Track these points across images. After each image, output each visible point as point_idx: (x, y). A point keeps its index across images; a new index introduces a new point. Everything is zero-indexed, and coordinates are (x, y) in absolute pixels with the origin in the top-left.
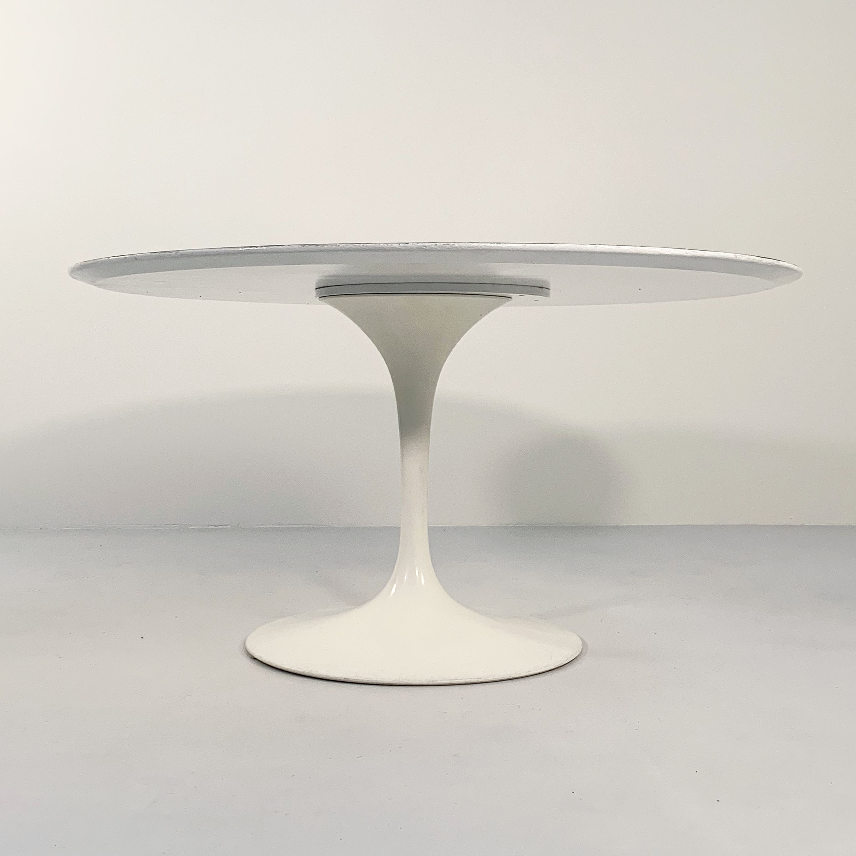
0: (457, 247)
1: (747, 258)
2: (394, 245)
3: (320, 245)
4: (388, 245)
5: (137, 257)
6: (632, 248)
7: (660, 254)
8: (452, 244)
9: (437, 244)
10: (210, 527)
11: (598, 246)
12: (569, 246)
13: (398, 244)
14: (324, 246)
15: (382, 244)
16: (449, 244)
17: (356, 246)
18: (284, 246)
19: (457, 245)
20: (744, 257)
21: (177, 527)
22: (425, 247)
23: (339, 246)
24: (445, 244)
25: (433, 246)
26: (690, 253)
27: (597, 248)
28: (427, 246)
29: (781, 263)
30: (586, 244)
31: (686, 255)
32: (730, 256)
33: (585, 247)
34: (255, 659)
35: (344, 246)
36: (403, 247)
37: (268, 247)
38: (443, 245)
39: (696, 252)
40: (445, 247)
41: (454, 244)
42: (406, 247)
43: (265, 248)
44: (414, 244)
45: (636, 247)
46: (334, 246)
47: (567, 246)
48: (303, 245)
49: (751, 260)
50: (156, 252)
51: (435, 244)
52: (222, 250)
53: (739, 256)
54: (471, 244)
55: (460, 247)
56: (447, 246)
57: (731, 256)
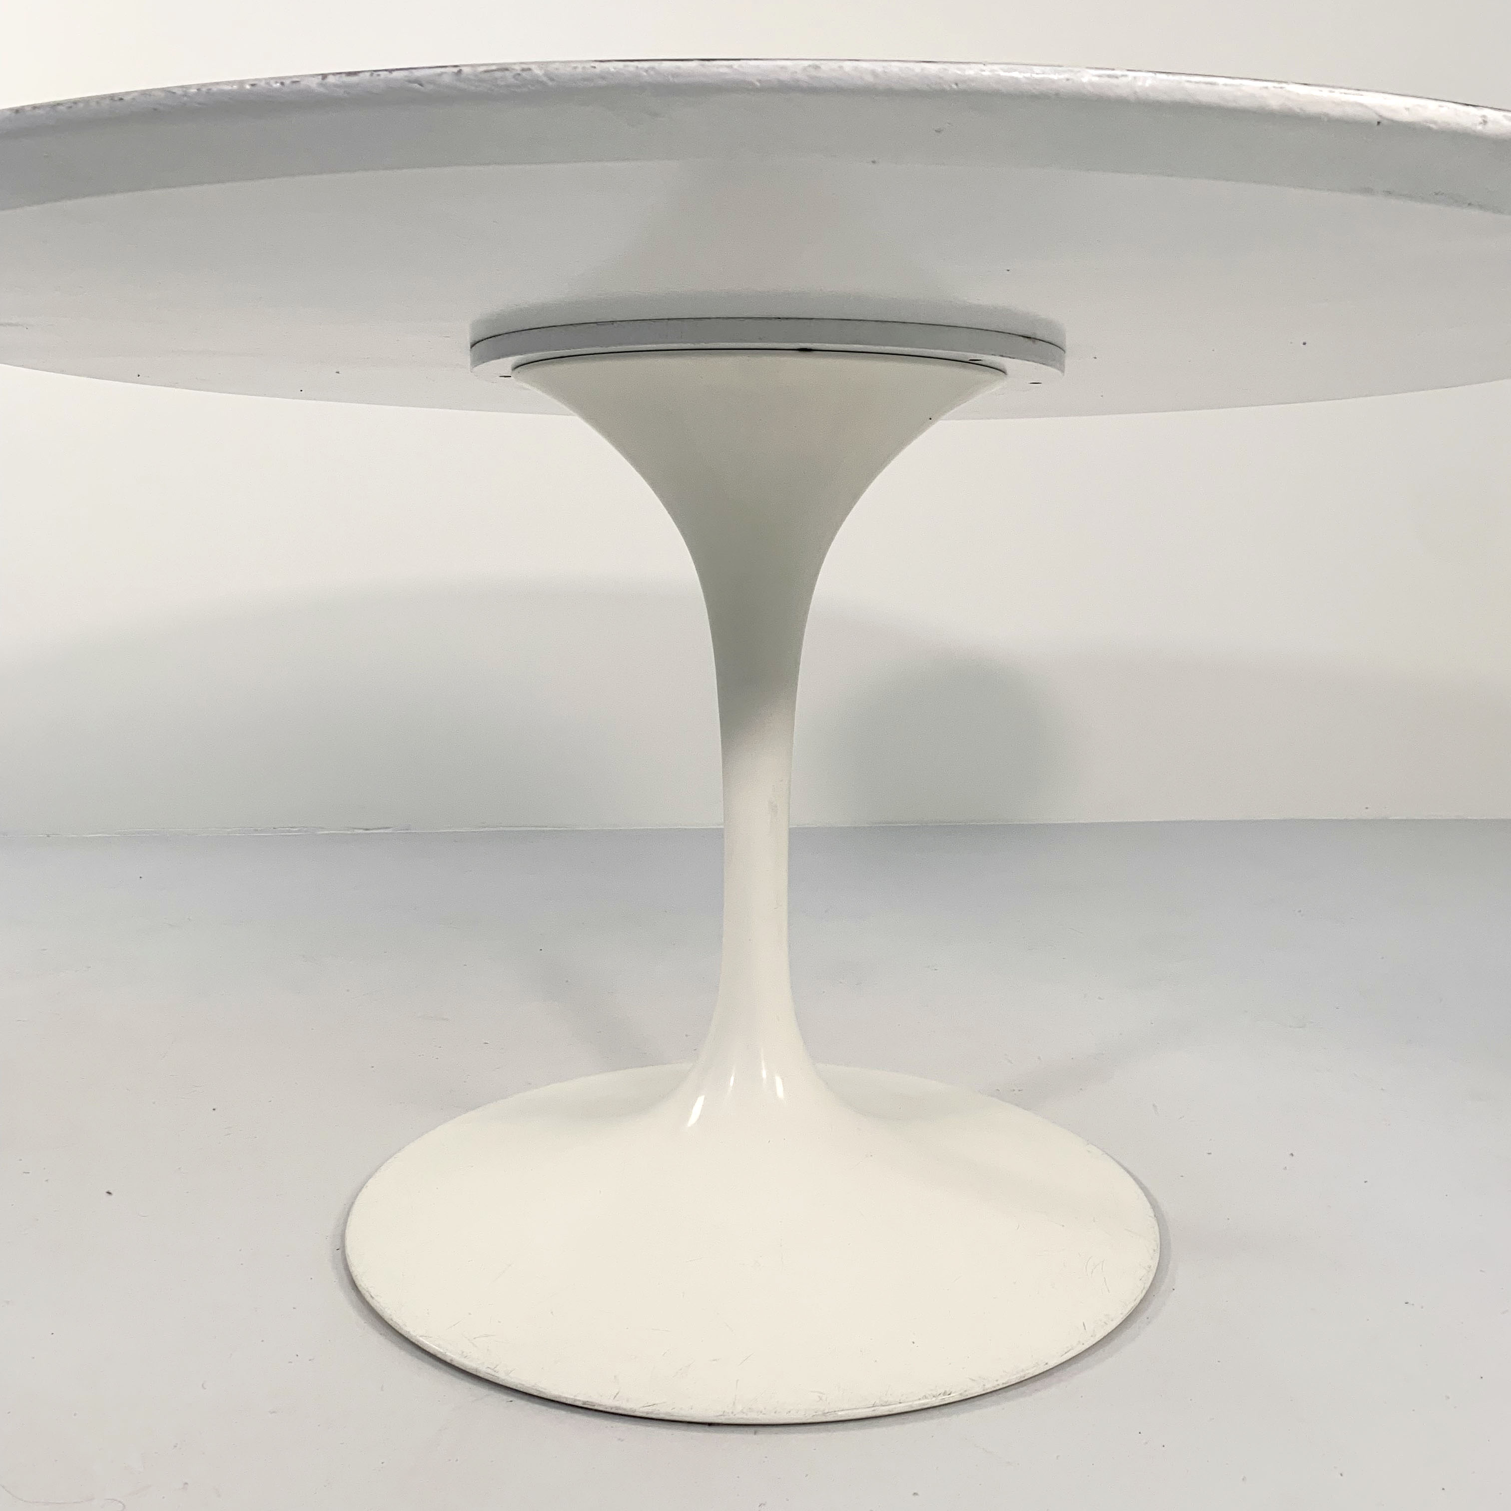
10: (355, 830)
21: (296, 832)
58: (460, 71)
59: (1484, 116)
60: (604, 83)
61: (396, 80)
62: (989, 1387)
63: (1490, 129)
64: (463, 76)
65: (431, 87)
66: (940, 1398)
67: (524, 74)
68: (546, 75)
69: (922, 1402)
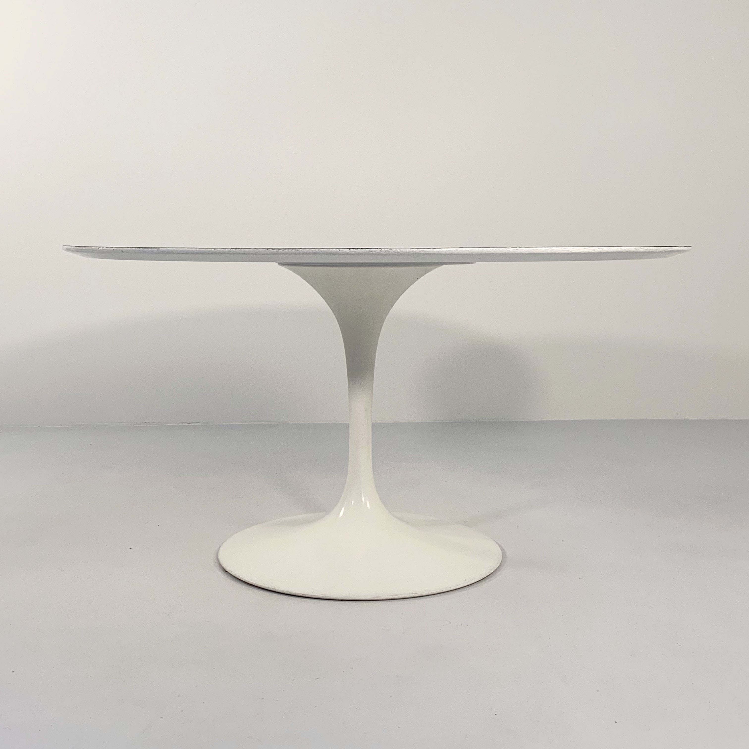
0: (398, 252)
1: (645, 249)
2: (345, 250)
3: (281, 249)
4: (340, 250)
5: (124, 250)
6: (548, 249)
7: (571, 252)
8: (394, 249)
9: (382, 249)
10: (183, 424)
11: (519, 249)
12: (495, 250)
13: (349, 249)
14: (285, 250)
15: (335, 249)
16: (392, 250)
17: (312, 250)
18: (250, 249)
19: (399, 250)
20: (643, 248)
21: (155, 424)
22: (371, 252)
23: (298, 250)
24: (389, 249)
25: (378, 251)
26: (597, 250)
27: (517, 250)
28: (373, 251)
29: (674, 248)
30: (509, 247)
31: (593, 252)
32: (630, 250)
33: (508, 250)
34: (227, 571)
35: (302, 250)
36: (353, 252)
37: (237, 249)
38: (387, 250)
39: (602, 249)
40: (389, 252)
41: (396, 249)
42: (355, 251)
43: (234, 250)
44: (362, 249)
45: (551, 248)
46: (294, 250)
47: (493, 250)
48: (268, 249)
49: (648, 250)
50: (140, 248)
51: (380, 249)
52: (198, 249)
53: (638, 248)
54: (411, 249)
55: (401, 252)
56: (390, 251)
57: (632, 249)
58: (381, 250)
59: (594, 249)
60: (412, 253)
61: (366, 251)
62: (430, 593)
63: (596, 251)
64: (382, 251)
65: (375, 253)
66: (414, 594)
67: (395, 251)
68: (400, 251)
69: (409, 595)
